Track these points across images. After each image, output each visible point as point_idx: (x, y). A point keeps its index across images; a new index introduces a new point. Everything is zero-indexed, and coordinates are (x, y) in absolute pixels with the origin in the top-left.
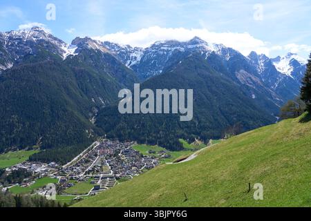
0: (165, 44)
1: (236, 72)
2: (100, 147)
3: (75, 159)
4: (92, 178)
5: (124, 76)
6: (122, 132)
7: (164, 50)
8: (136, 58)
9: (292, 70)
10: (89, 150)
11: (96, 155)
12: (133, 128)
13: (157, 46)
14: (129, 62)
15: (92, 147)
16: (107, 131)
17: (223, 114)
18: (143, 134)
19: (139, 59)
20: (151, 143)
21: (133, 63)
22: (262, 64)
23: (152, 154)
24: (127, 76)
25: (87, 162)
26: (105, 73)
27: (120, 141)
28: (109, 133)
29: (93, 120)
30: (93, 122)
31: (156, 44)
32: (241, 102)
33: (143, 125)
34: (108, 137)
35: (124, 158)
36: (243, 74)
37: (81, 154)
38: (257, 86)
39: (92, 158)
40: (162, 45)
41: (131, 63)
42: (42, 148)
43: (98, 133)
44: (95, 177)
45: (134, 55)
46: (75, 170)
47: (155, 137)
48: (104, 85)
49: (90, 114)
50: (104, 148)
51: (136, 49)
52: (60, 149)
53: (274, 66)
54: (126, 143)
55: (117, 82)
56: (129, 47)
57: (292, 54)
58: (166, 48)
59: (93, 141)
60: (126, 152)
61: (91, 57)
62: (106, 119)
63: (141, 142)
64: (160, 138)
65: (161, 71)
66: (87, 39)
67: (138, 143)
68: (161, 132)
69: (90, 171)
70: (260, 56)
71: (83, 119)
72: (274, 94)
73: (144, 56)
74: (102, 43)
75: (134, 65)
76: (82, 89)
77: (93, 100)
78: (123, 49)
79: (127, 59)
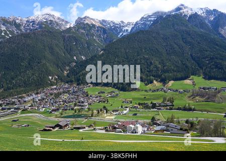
0: (152, 15)
7: (151, 21)
8: (127, 30)
13: (145, 18)
19: (129, 30)
21: (125, 34)
26: (94, 40)
40: (149, 16)
41: (122, 34)
45: (126, 28)
51: (129, 24)
56: (122, 22)
58: (152, 19)
73: (134, 28)
76: (67, 50)
77: (75, 58)
78: (117, 24)
79: (120, 32)
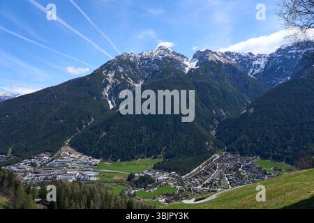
0: (294, 46)
2: (219, 160)
3: (195, 170)
4: (209, 191)
5: (246, 86)
6: (243, 145)
7: (292, 54)
8: (259, 66)
10: (208, 162)
11: (215, 168)
12: (256, 142)
13: (284, 50)
14: (251, 70)
15: (212, 160)
16: (227, 144)
18: (267, 148)
19: (263, 66)
20: (276, 159)
21: (257, 71)
23: (278, 172)
24: (250, 86)
25: (205, 174)
26: (226, 84)
27: (241, 155)
28: (229, 146)
29: (213, 133)
30: (214, 134)
31: (282, 48)
33: (267, 138)
34: (228, 150)
35: (244, 173)
37: (200, 166)
39: (211, 171)
40: (289, 48)
41: (253, 71)
42: (166, 157)
43: (218, 146)
44: (213, 191)
45: (257, 62)
46: (193, 182)
47: (281, 153)
48: (224, 96)
49: (211, 126)
50: (224, 162)
51: (259, 56)
52: (180, 160)
54: (247, 158)
55: (239, 92)
56: (251, 54)
58: (294, 52)
59: (213, 154)
60: (247, 168)
61: (211, 69)
62: (227, 131)
63: (264, 157)
64: (288, 154)
65: (289, 78)
66: (207, 51)
67: (261, 158)
68: (289, 147)
69: (207, 184)
71: (203, 131)
73: (268, 63)
74: (222, 53)
75: (257, 74)
76: (203, 101)
77: (214, 112)
78: (245, 57)
79: (249, 68)
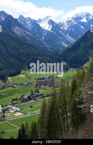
1: (13, 29)
9: (51, 27)
17: (13, 57)
22: (30, 24)
32: (25, 46)
36: (18, 30)
38: (31, 38)
53: (39, 25)
57: (48, 17)
70: (26, 19)
72: (44, 43)
